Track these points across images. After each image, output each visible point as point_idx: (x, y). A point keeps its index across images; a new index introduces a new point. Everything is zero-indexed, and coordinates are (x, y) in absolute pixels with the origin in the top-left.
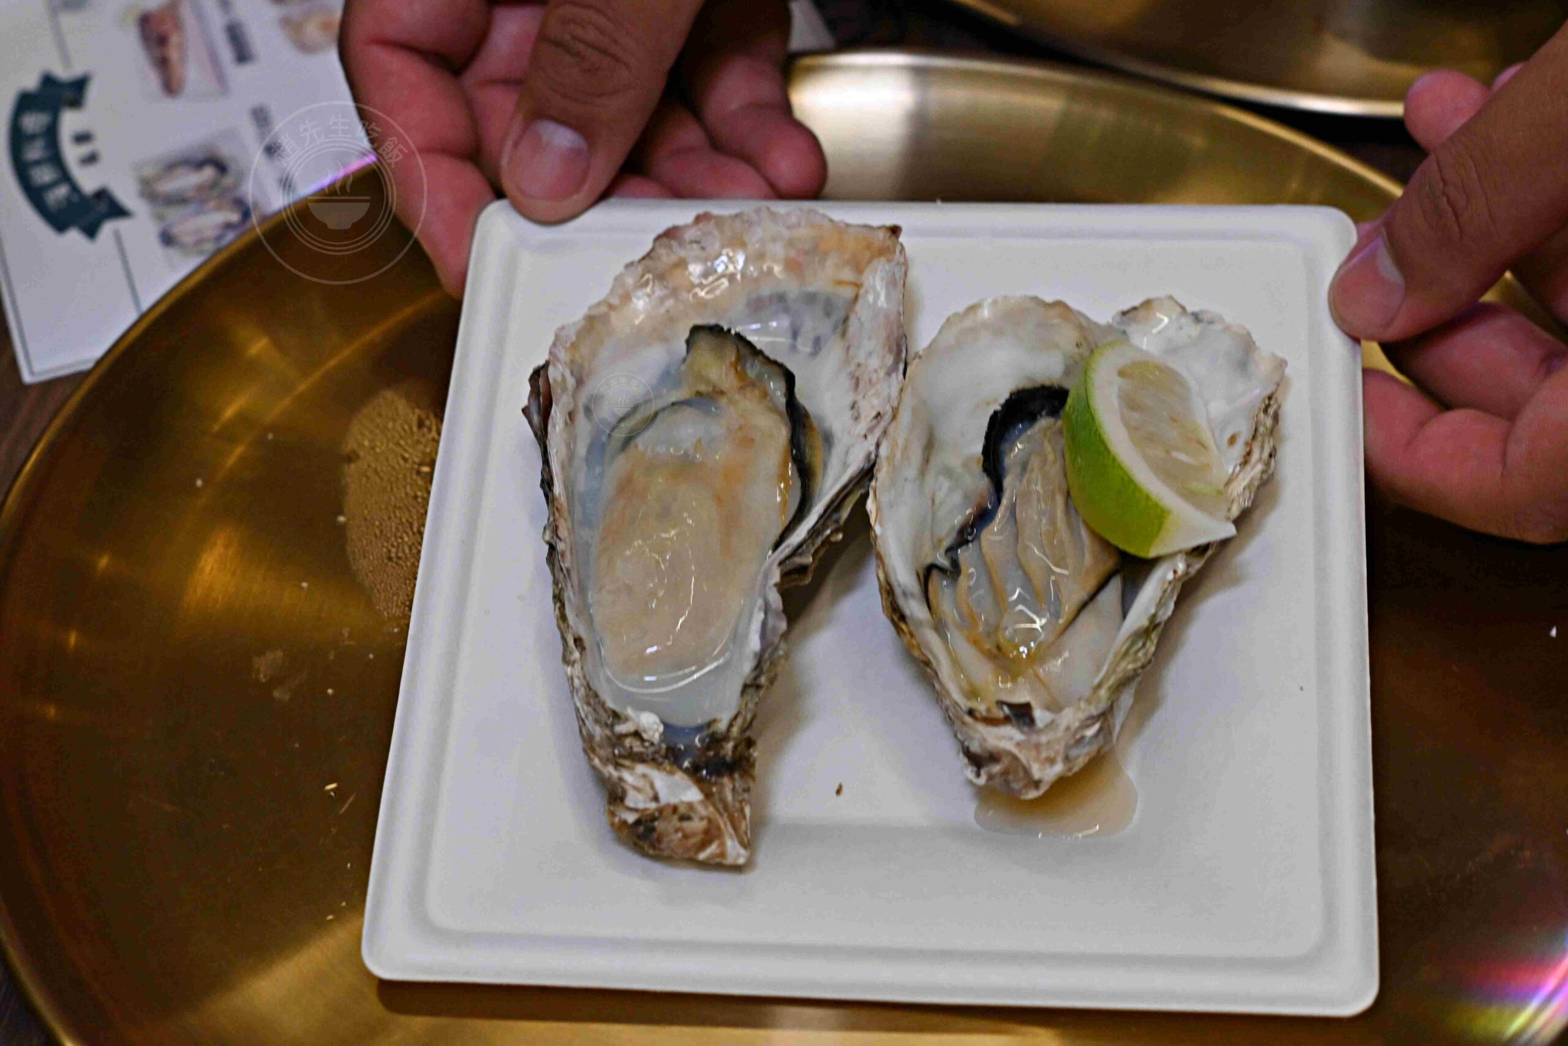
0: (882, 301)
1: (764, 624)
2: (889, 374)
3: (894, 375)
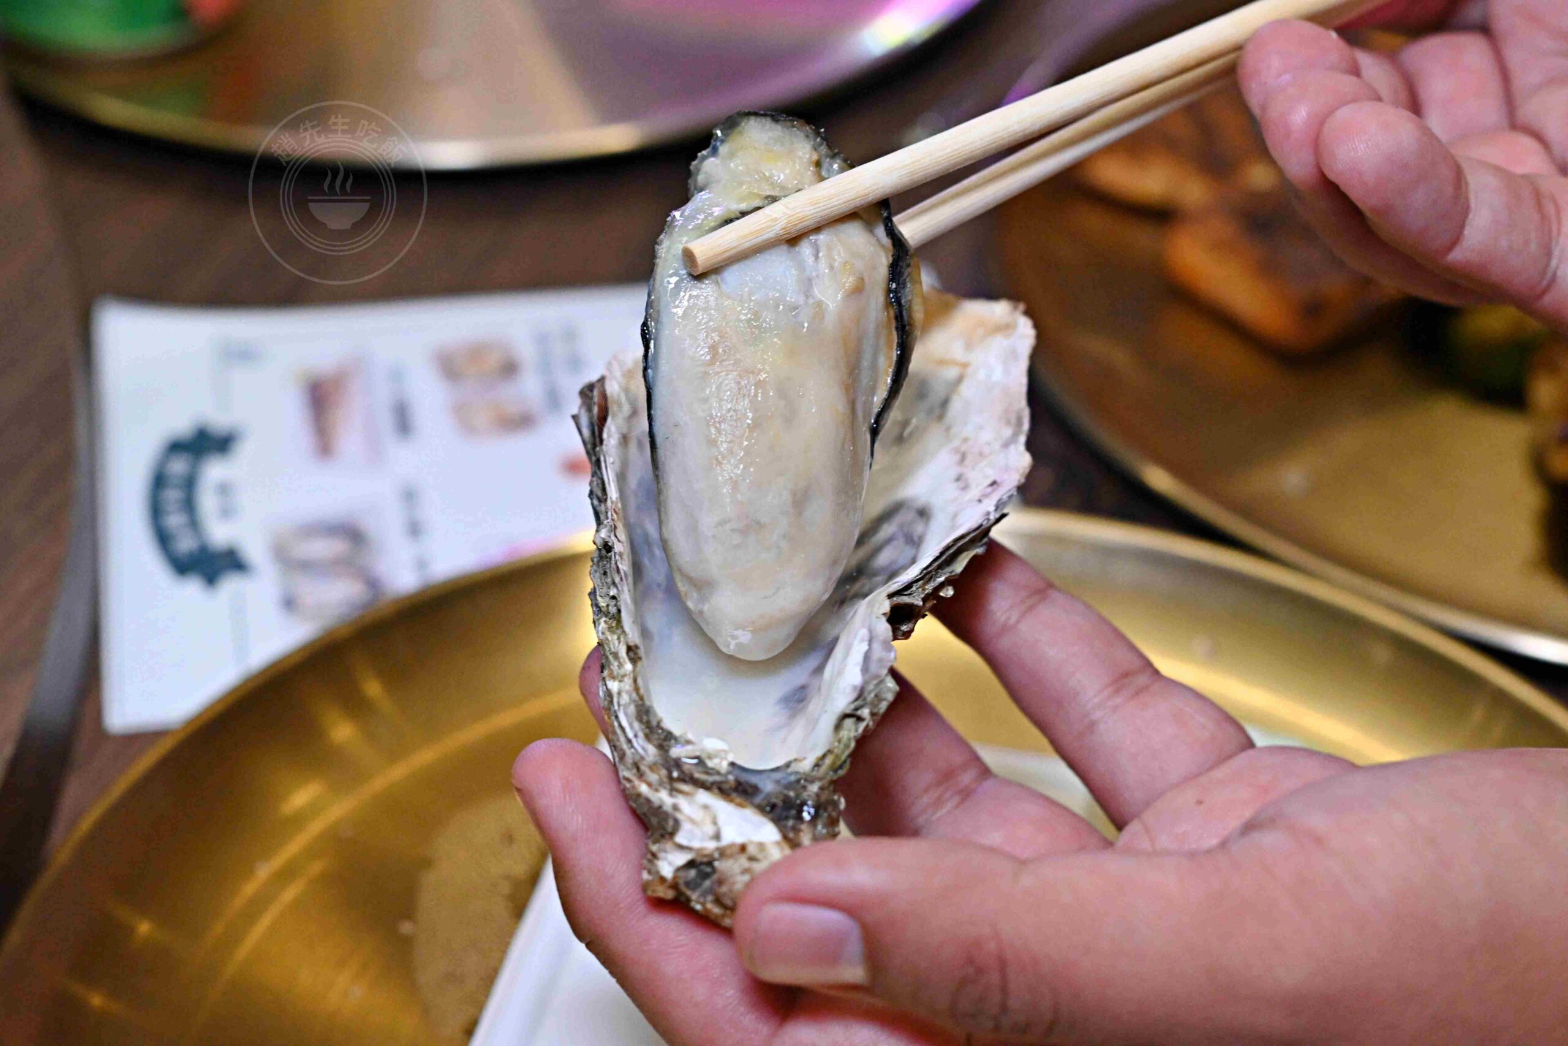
0: (998, 375)
1: (867, 657)
2: (1006, 445)
3: (1012, 447)
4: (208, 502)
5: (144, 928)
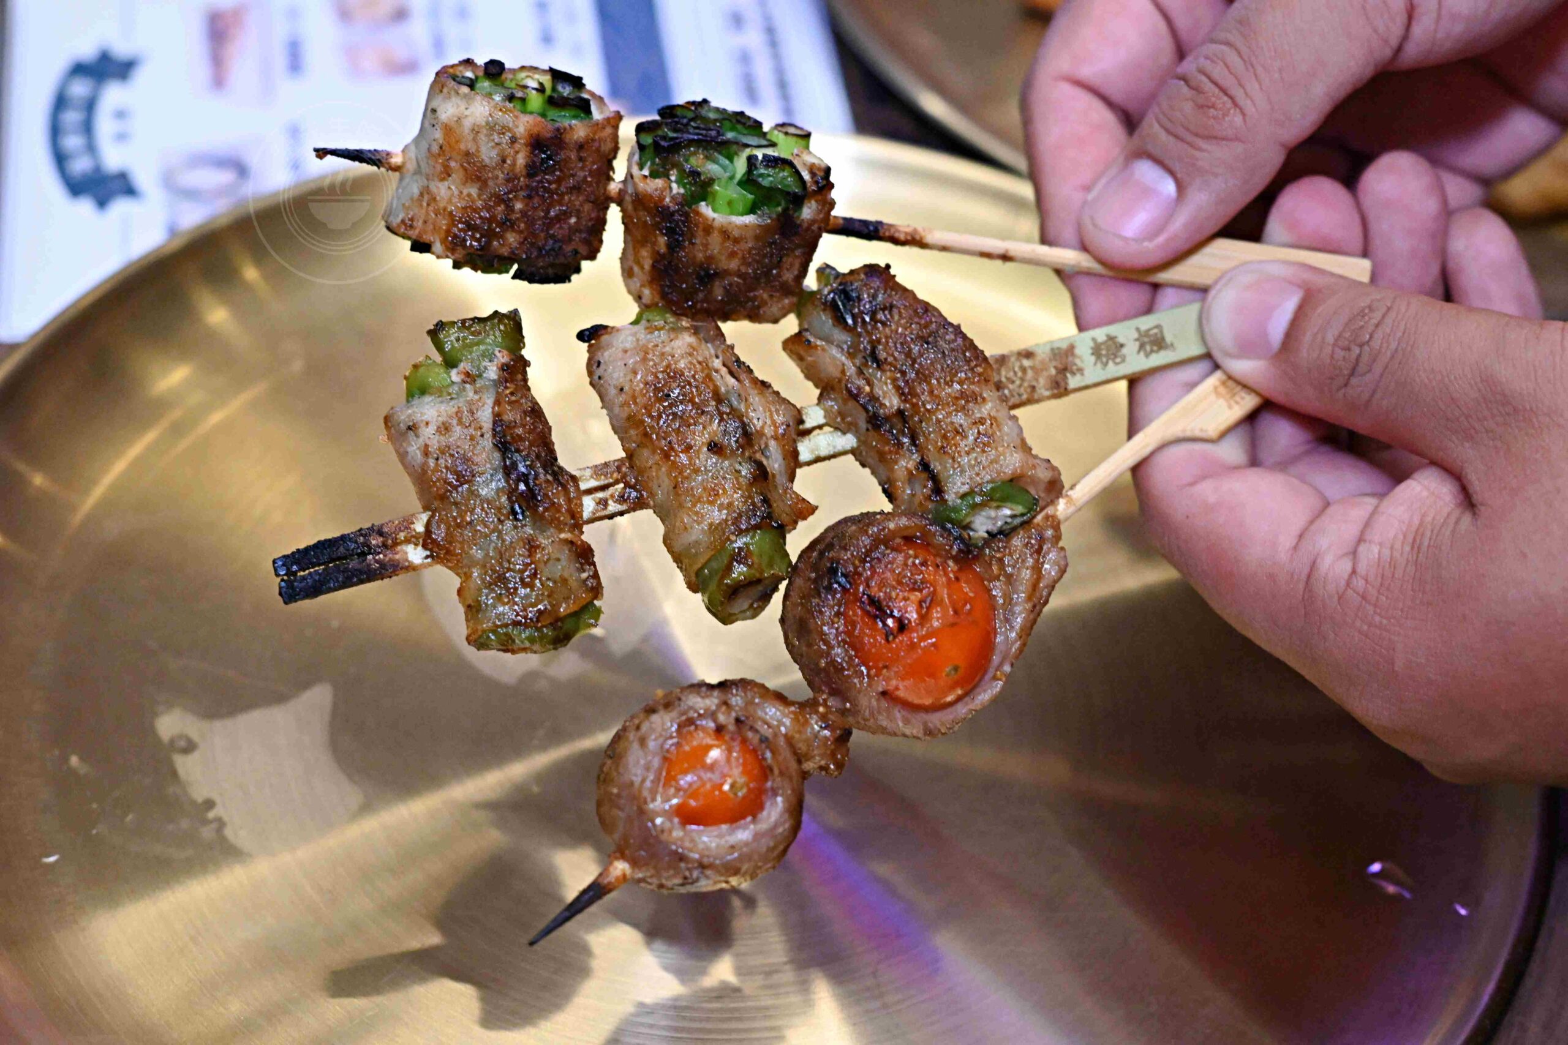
4: (105, 126)
5: (38, 480)
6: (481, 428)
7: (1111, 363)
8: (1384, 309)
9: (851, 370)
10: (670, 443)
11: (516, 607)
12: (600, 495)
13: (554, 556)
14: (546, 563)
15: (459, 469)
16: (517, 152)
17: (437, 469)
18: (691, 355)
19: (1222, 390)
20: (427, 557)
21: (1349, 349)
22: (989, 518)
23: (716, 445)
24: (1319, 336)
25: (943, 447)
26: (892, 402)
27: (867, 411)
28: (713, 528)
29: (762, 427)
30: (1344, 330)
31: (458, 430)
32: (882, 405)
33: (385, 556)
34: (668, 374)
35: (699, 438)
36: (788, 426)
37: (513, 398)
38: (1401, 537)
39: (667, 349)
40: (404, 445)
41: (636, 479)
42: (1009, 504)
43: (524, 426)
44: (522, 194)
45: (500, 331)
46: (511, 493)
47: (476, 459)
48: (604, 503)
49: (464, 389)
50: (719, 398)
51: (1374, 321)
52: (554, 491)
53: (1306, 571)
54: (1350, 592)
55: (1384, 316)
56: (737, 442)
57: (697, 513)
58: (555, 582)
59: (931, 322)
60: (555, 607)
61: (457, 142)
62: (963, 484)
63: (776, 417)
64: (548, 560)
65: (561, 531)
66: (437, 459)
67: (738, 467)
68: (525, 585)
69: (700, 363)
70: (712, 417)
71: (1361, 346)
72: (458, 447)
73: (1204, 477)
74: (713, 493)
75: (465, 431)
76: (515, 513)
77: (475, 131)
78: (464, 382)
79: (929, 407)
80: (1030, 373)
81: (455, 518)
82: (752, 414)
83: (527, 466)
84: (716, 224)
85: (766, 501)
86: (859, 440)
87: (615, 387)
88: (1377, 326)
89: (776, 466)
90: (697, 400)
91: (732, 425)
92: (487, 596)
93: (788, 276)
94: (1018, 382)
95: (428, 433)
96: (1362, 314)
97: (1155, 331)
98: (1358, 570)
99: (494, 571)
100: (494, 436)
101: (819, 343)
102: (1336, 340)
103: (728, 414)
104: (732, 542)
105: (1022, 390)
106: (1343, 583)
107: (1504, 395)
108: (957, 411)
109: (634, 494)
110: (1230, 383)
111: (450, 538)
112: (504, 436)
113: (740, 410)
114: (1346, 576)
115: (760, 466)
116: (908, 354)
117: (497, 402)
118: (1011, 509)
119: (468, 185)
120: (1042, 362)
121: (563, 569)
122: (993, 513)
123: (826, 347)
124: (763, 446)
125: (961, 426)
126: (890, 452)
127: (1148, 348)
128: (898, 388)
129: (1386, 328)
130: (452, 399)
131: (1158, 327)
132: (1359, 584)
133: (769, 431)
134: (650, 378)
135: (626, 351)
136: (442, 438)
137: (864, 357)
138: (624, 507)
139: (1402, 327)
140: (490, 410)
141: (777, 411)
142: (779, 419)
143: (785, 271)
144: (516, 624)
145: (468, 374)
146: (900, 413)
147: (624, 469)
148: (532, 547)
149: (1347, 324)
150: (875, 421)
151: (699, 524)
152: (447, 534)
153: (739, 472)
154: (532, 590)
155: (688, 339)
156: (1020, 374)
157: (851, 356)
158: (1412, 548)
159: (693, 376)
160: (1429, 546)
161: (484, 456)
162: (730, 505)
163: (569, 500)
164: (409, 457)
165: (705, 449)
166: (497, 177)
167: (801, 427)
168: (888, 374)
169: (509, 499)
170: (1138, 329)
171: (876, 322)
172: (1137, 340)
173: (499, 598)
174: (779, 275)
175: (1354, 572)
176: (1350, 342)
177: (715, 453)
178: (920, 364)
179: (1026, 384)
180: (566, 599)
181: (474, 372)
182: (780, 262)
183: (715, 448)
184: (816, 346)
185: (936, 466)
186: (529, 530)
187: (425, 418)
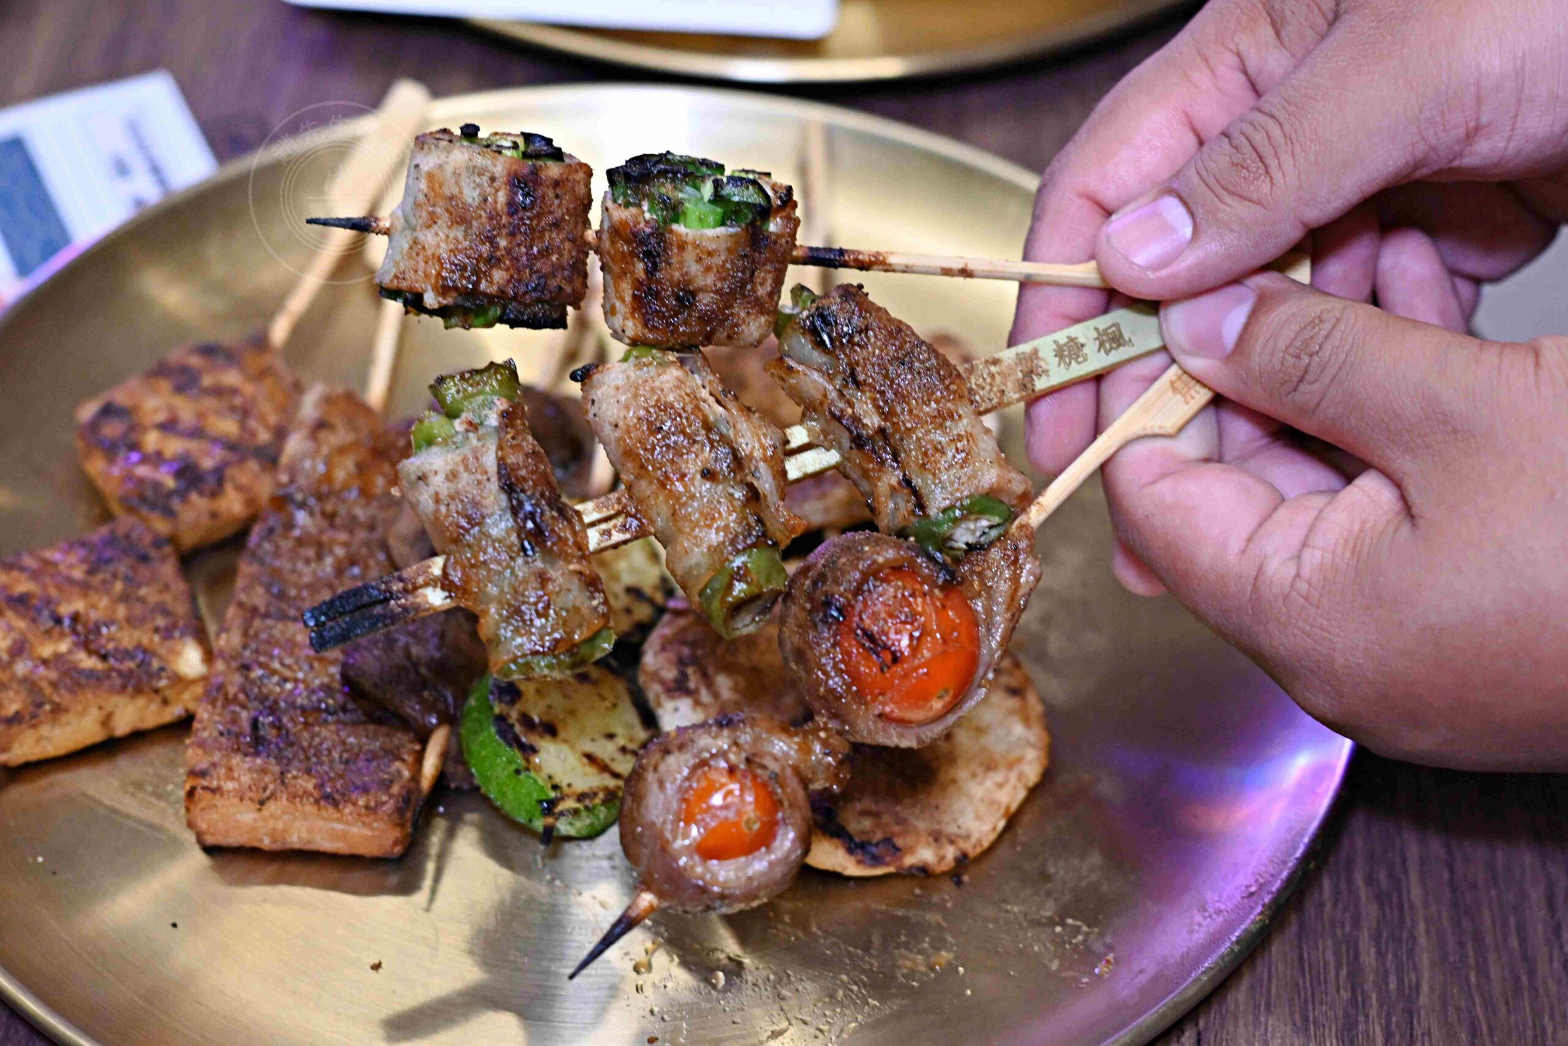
6: (486, 473)
7: (1073, 362)
8: (1334, 321)
9: (833, 395)
10: (666, 473)
11: (533, 638)
12: (604, 526)
13: (565, 587)
14: (558, 593)
15: (470, 512)
16: (497, 190)
17: (448, 515)
18: (678, 387)
19: (1179, 385)
20: (446, 598)
21: (1298, 357)
22: (968, 529)
23: (708, 471)
24: (1271, 343)
25: (924, 465)
26: (872, 421)
27: (850, 432)
28: (714, 550)
29: (751, 452)
30: (1295, 338)
31: (465, 476)
32: (865, 426)
33: (406, 600)
34: (659, 408)
35: (693, 466)
36: (775, 448)
37: (515, 442)
38: (1342, 542)
39: (657, 383)
40: (416, 494)
41: (637, 510)
42: (987, 516)
43: (526, 467)
44: (504, 231)
45: (497, 380)
46: (521, 530)
47: (484, 502)
48: (608, 533)
49: (468, 438)
50: (708, 427)
51: (1323, 333)
52: (561, 527)
53: (1253, 573)
54: (1294, 593)
55: (1334, 327)
56: (728, 467)
57: (696, 537)
58: (568, 611)
59: (905, 342)
60: (570, 634)
61: (441, 186)
62: (944, 499)
63: (763, 441)
64: (560, 590)
65: (569, 562)
66: (448, 505)
67: (731, 490)
68: (539, 615)
69: (688, 395)
70: (703, 445)
71: (1311, 356)
72: (467, 492)
73: (1164, 476)
74: (709, 518)
75: (472, 477)
76: (524, 550)
77: (456, 174)
78: (467, 431)
79: (909, 425)
80: (998, 378)
81: (469, 559)
82: (741, 440)
83: (532, 505)
84: (690, 239)
85: (760, 521)
86: (842, 455)
87: (611, 424)
88: (1327, 337)
89: (767, 486)
90: (688, 430)
91: (723, 451)
92: (505, 629)
93: (762, 291)
94: (988, 388)
95: (438, 482)
96: (1312, 324)
97: (1114, 329)
98: (1302, 574)
99: (509, 604)
100: (500, 479)
101: (800, 368)
102: (1287, 348)
103: (718, 442)
104: (732, 562)
105: (992, 394)
106: (1287, 585)
107: (1444, 415)
108: (936, 429)
109: (635, 523)
110: (1185, 377)
111: (466, 579)
112: (509, 478)
113: (729, 436)
114: (1290, 580)
115: (751, 488)
116: (886, 376)
117: (500, 447)
118: (988, 520)
119: (454, 229)
120: (1010, 367)
121: (575, 598)
122: (972, 526)
123: (808, 372)
124: (753, 469)
125: (940, 443)
126: (874, 470)
127: (1108, 346)
128: (878, 407)
129: (1334, 341)
130: (457, 448)
131: (1116, 325)
132: (1302, 586)
133: (758, 454)
134: (642, 413)
135: (618, 389)
136: (451, 485)
137: (844, 379)
138: (628, 536)
139: (1350, 339)
140: (494, 455)
141: (765, 435)
142: (768, 442)
143: (759, 287)
144: (535, 653)
145: (470, 423)
146: (881, 431)
147: (624, 500)
148: (543, 579)
149: (1297, 334)
150: (858, 442)
151: (697, 546)
152: (462, 575)
153: (732, 495)
154: (547, 620)
155: (675, 372)
156: (989, 380)
157: (831, 378)
158: (1353, 553)
159: (683, 409)
160: (1368, 553)
161: (492, 498)
162: (726, 527)
163: (575, 533)
164: (421, 506)
165: (699, 476)
166: (480, 216)
167: (787, 447)
168: (868, 394)
169: (519, 536)
170: (1096, 329)
171: (854, 344)
172: (1095, 339)
173: (516, 631)
174: (754, 291)
175: (1298, 575)
176: (1301, 350)
177: (709, 479)
178: (899, 385)
179: (995, 389)
180: (580, 626)
181: (477, 421)
182: (752, 275)
183: (708, 474)
184: (798, 371)
185: (917, 481)
186: (539, 564)
187: (434, 467)
